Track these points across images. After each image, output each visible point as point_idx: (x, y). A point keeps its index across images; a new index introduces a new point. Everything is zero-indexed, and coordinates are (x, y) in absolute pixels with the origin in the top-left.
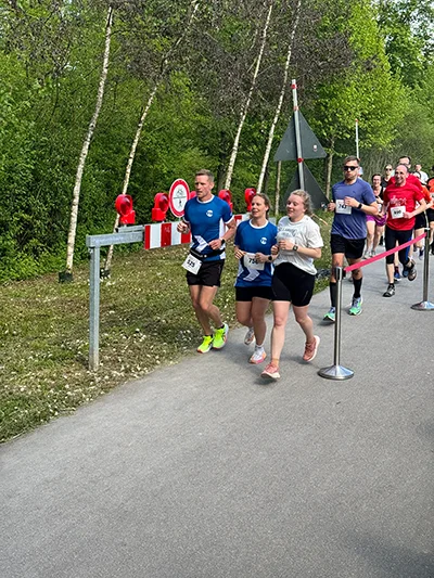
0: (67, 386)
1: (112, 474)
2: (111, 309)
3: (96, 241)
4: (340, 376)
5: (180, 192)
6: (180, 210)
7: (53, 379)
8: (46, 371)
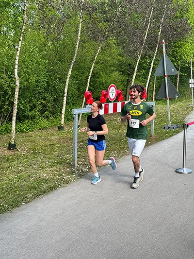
0: (64, 175)
1: (85, 212)
2: (81, 142)
3: (76, 111)
4: (186, 172)
5: (113, 90)
6: (112, 98)
7: (57, 171)
8: (54, 168)
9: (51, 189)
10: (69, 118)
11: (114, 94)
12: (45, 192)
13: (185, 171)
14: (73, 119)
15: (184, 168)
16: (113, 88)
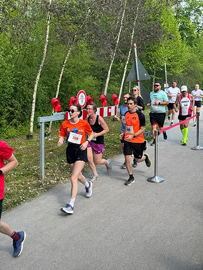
0: (29, 188)
1: (50, 228)
2: (51, 151)
3: (43, 120)
4: (158, 181)
5: (82, 96)
6: (82, 105)
7: (23, 184)
8: (20, 181)
9: (15, 204)
10: (37, 127)
11: (84, 100)
12: (7, 208)
13: (157, 179)
14: (39, 127)
15: (156, 177)
16: (82, 94)
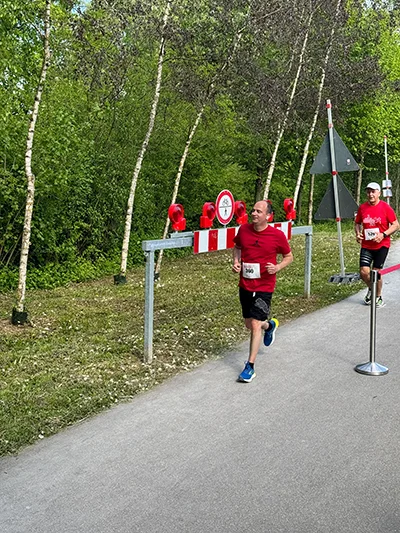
0: (125, 376)
1: (168, 456)
2: (161, 308)
3: (151, 245)
4: (376, 372)
5: (226, 202)
6: (225, 218)
7: (112, 370)
8: (106, 362)
9: (99, 406)
10: (138, 259)
11: (229, 210)
12: (86, 413)
13: (375, 368)
14: (145, 260)
15: (373, 364)
16: (226, 197)
